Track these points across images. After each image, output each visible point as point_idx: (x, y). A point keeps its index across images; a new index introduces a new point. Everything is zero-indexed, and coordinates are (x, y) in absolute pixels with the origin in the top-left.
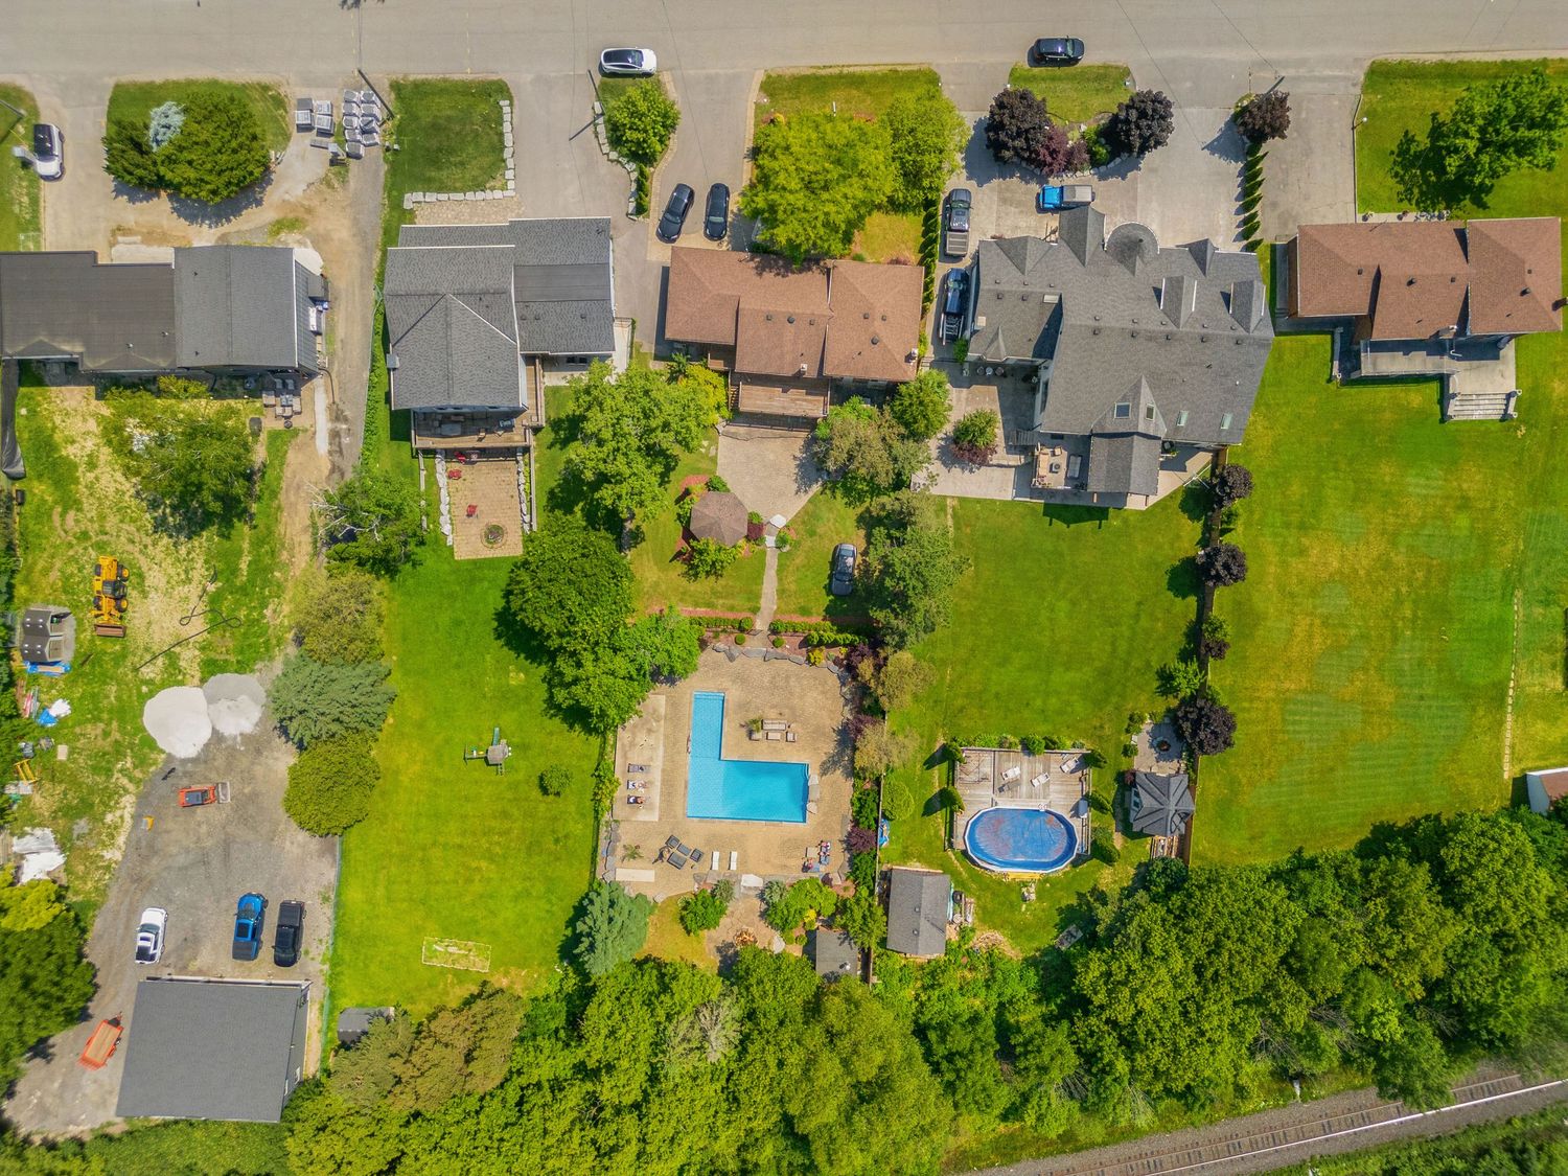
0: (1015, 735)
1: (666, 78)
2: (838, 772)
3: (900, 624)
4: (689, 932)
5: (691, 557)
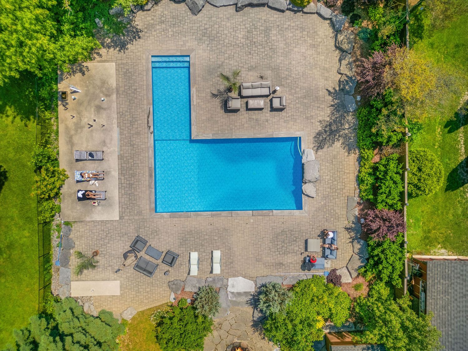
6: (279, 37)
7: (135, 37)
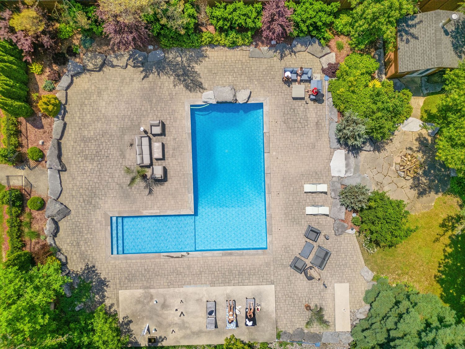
6: (90, 128)
7: (94, 271)
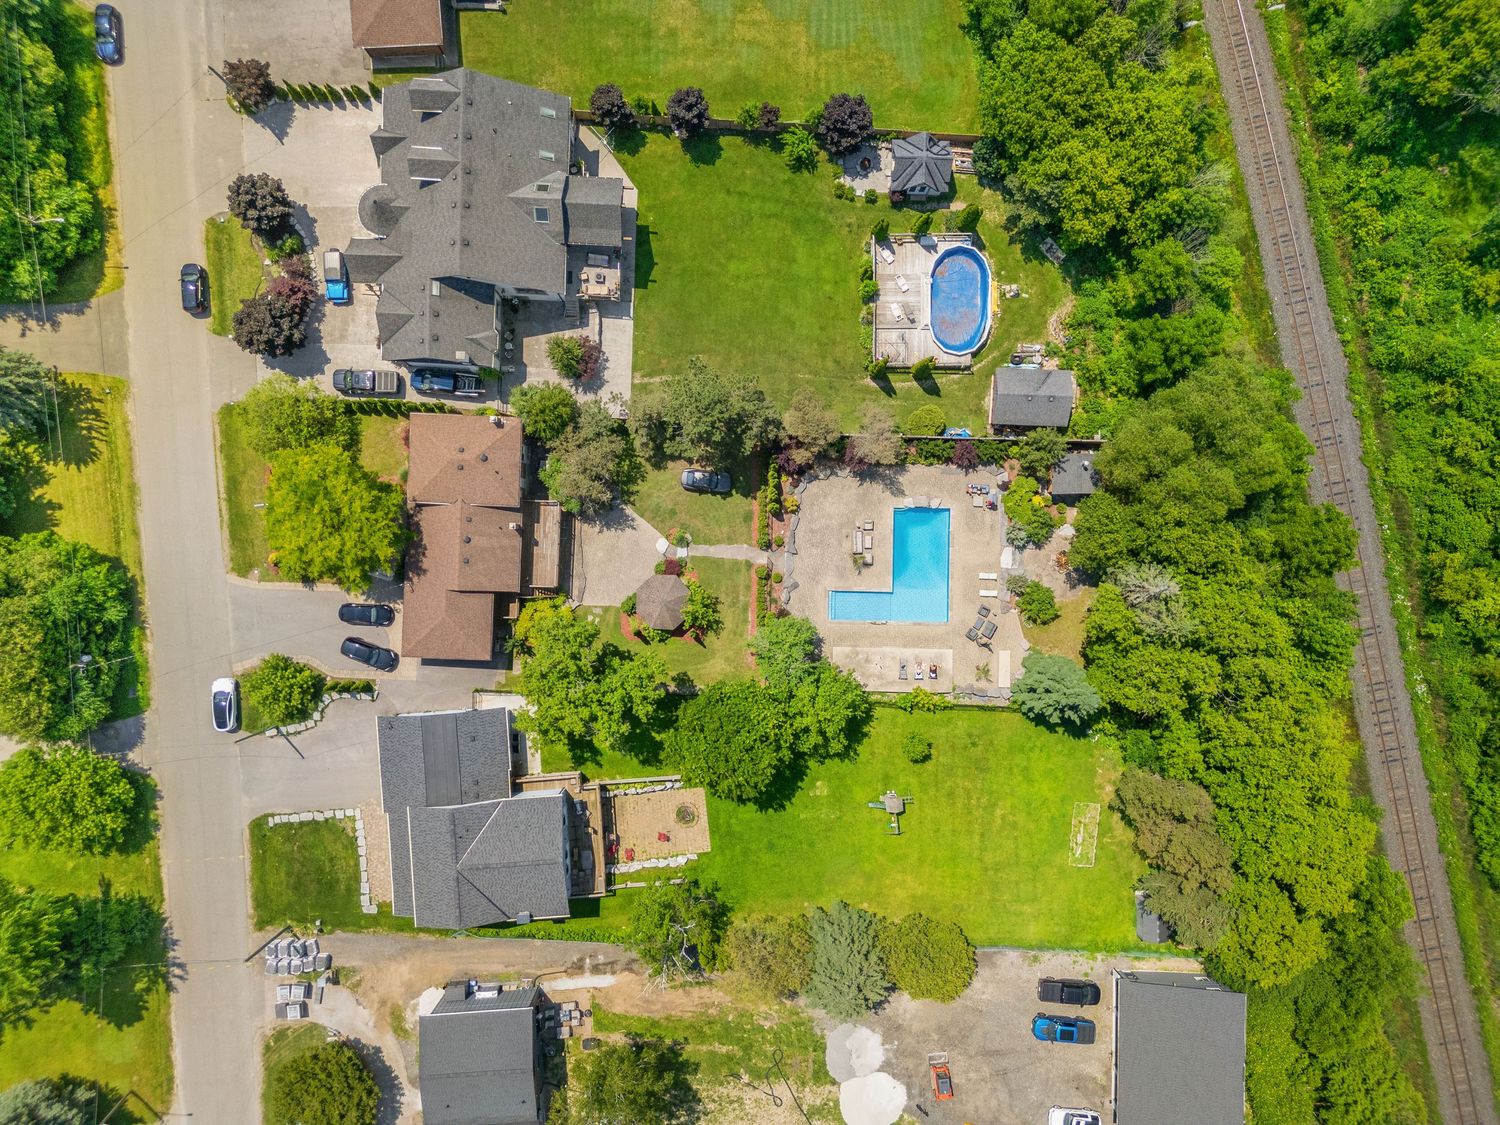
0: (860, 310)
1: (239, 669)
2: (901, 479)
3: (757, 425)
4: (1057, 616)
5: (701, 628)
6: (817, 522)
